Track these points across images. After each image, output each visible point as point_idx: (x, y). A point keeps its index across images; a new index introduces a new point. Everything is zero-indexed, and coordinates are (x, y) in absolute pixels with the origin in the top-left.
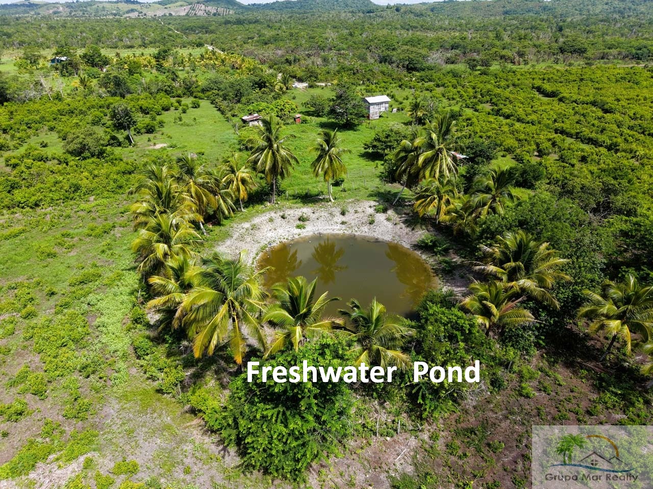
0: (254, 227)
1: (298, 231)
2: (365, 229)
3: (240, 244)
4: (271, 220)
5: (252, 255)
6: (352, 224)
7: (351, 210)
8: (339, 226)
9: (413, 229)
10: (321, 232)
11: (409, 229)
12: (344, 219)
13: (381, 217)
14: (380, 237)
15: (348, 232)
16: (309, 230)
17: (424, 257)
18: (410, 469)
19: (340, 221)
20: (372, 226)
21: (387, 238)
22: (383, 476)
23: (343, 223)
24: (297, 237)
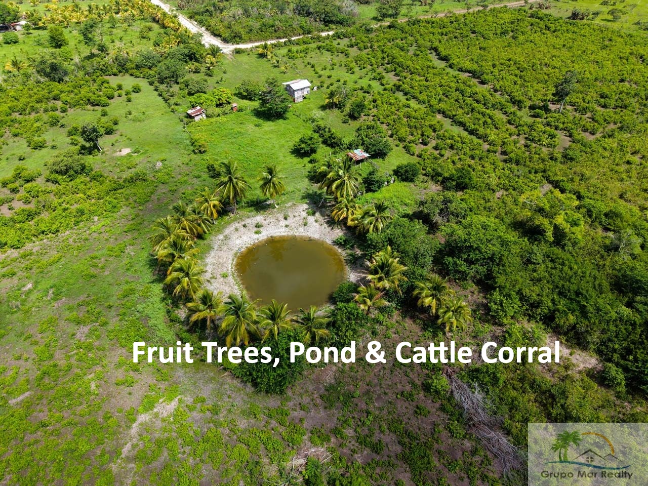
0: (226, 238)
1: (256, 236)
2: (302, 229)
3: (220, 254)
4: (237, 230)
5: (230, 261)
6: (293, 227)
7: (291, 215)
8: (284, 229)
9: (332, 229)
10: (272, 235)
11: (330, 228)
12: (286, 222)
13: (311, 219)
14: (312, 236)
15: (291, 233)
16: (265, 235)
17: (340, 250)
18: (333, 381)
19: (284, 225)
20: (306, 227)
21: (316, 236)
22: (321, 386)
23: (286, 226)
24: (256, 241)
